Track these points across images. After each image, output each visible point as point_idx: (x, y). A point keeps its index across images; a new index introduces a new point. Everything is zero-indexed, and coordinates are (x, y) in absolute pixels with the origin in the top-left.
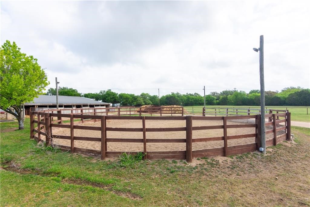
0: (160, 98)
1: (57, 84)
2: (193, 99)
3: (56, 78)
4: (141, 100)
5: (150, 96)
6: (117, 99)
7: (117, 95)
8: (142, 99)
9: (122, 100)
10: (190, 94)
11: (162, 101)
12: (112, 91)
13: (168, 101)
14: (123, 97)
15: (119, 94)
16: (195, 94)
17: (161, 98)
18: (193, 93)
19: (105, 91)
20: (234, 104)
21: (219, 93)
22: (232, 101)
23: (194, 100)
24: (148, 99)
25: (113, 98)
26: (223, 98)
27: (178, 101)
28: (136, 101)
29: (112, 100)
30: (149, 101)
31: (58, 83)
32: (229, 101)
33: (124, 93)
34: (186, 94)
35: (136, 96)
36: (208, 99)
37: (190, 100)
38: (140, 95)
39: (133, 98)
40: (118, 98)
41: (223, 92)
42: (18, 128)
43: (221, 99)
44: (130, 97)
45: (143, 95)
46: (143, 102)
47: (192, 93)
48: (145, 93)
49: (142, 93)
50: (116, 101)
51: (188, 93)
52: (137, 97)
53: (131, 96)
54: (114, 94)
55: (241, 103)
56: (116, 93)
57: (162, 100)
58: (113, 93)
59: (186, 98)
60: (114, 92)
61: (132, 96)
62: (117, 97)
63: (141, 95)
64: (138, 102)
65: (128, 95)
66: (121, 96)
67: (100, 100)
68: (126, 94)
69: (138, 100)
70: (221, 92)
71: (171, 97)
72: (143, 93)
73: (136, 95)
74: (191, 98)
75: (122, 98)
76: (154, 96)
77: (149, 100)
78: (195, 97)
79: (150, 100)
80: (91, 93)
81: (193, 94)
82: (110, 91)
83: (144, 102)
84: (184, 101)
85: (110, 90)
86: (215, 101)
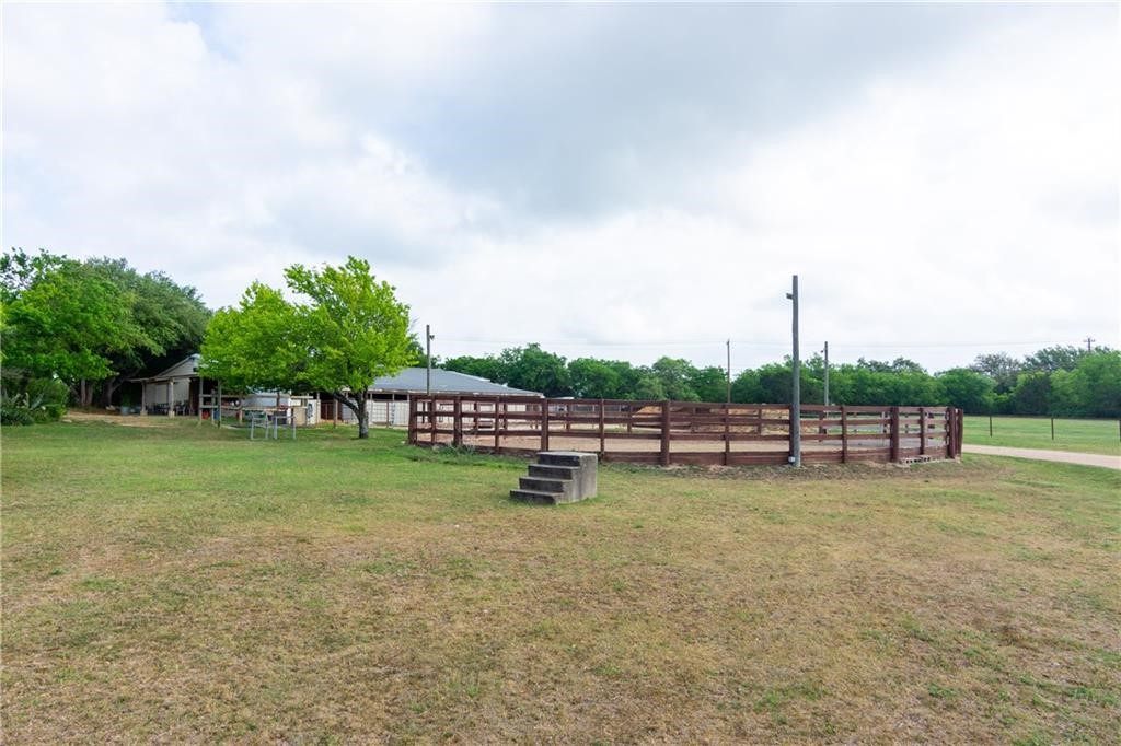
0: (733, 379)
1: (428, 340)
2: (882, 384)
3: (428, 326)
4: (655, 387)
5: (693, 369)
6: (562, 379)
7: (563, 364)
8: (657, 380)
9: (583, 384)
10: (875, 364)
11: (740, 391)
12: (543, 349)
13: (768, 391)
14: (585, 372)
15: (569, 361)
16: (900, 362)
17: (739, 381)
18: (889, 359)
19: (518, 351)
20: (1083, 411)
21: (1022, 360)
22: (1076, 399)
23: (888, 391)
24: (685, 382)
25: (549, 374)
26: (1027, 384)
27: (811, 394)
28: (635, 391)
29: (544, 383)
30: (686, 391)
31: (432, 337)
32: (1057, 399)
33: (589, 357)
34: (855, 364)
35: (636, 370)
36: (955, 386)
37: (869, 390)
38: (651, 367)
39: (623, 376)
40: (566, 377)
41: (1041, 355)
42: (357, 436)
43: (1022, 389)
44: (611, 372)
45: (663, 366)
46: (661, 394)
47: (881, 360)
48: (674, 357)
49: (661, 357)
50: (559, 386)
51: (867, 361)
52: (642, 372)
53: (615, 369)
54: (551, 362)
55: (1113, 409)
56: (559, 356)
57: (742, 387)
58: (546, 356)
59: (850, 382)
60: (550, 352)
61: (621, 368)
62: (563, 372)
63: (657, 366)
64: (643, 393)
65: (608, 363)
66: (579, 368)
67: (502, 383)
68: (597, 362)
69: (641, 386)
70: (1032, 356)
71: (781, 374)
72: (665, 358)
73: (635, 364)
74: (873, 380)
75: (581, 376)
76: (712, 370)
77: (687, 386)
78: (894, 378)
79: (693, 385)
80: (471, 359)
81: (890, 365)
82: (535, 349)
83: (669, 393)
84: (842, 393)
85: (535, 345)
86: (990, 398)
